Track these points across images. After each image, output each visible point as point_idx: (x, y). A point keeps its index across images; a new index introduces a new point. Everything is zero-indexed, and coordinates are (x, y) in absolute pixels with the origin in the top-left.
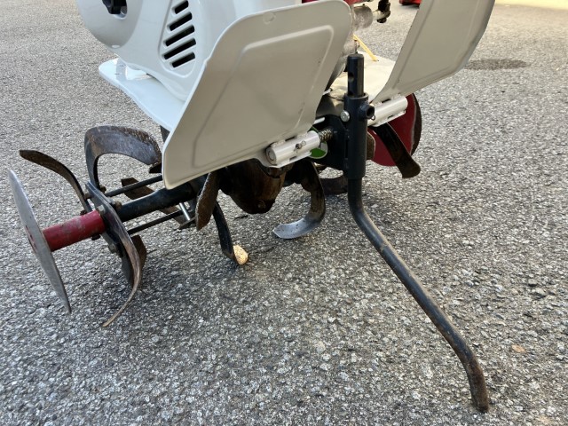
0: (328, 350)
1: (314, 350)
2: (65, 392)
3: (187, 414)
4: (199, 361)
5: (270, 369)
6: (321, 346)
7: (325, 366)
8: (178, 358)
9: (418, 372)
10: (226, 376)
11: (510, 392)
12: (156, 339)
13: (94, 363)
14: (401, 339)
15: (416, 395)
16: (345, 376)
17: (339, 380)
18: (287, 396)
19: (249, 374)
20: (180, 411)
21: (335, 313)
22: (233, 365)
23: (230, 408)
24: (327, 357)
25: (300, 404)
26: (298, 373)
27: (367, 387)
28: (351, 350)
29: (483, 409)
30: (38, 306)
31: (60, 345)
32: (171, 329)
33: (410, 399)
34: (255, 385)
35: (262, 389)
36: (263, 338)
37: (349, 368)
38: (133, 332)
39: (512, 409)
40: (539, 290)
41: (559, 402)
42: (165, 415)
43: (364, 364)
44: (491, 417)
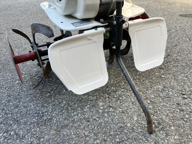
0: (103, 106)
1: (98, 105)
2: (17, 107)
3: (51, 119)
4: (60, 103)
5: (82, 109)
6: (101, 104)
7: (100, 111)
8: (54, 101)
9: (132, 117)
10: (67, 109)
11: (162, 129)
12: (49, 94)
13: (28, 99)
14: (129, 106)
15: (129, 125)
16: (106, 115)
17: (104, 116)
18: (84, 118)
19: (75, 110)
20: (49, 118)
21: (109, 94)
22: (71, 106)
23: (65, 119)
24: (102, 108)
25: (88, 121)
26: (90, 111)
27: (112, 120)
28: (111, 107)
29: (151, 133)
30: (16, 80)
31: (20, 92)
32: (54, 92)
33: (126, 126)
34: (75, 113)
35: (77, 115)
36: (82, 99)
37: (108, 113)
38: (42, 92)
39: (161, 134)
40: (185, 96)
41: (180, 135)
42: (45, 118)
43: (114, 112)
44: (153, 136)
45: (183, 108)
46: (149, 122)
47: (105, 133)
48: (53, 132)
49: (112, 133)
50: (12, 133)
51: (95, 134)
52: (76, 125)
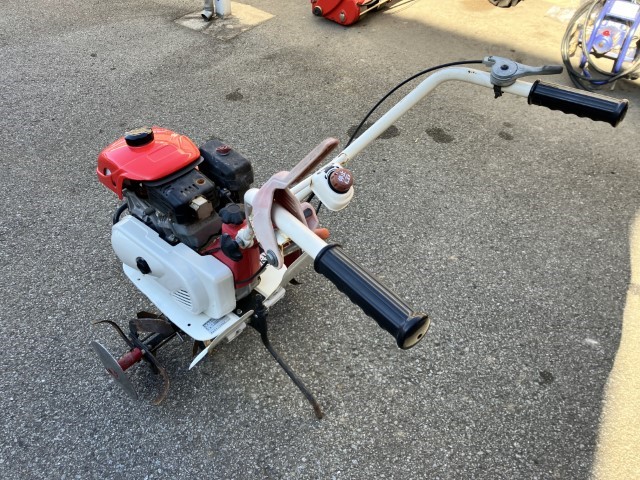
0: (258, 398)
1: (252, 399)
2: (140, 435)
3: (199, 437)
4: (199, 412)
5: (232, 411)
6: (254, 396)
7: (257, 407)
8: (189, 411)
9: (297, 404)
10: (213, 417)
11: (332, 410)
12: (175, 402)
13: (148, 419)
14: (291, 388)
15: (295, 416)
16: (265, 410)
17: (263, 413)
18: (241, 423)
19: (223, 415)
20: (196, 436)
21: (261, 377)
22: (216, 412)
23: (217, 432)
24: (257, 402)
25: (247, 426)
26: (245, 412)
27: (275, 414)
28: (268, 397)
29: (320, 418)
30: (105, 390)
31: (127, 412)
32: (181, 396)
33: (293, 418)
34: (226, 420)
35: (230, 421)
36: (227, 395)
37: (267, 406)
39: (331, 416)
40: (356, 352)
41: (351, 411)
42: (190, 439)
43: (274, 403)
44: (323, 421)
45: (354, 372)
46: (316, 408)
47: (271, 434)
48: (210, 454)
49: (279, 432)
50: (160, 471)
51: (261, 439)
52: (234, 435)
